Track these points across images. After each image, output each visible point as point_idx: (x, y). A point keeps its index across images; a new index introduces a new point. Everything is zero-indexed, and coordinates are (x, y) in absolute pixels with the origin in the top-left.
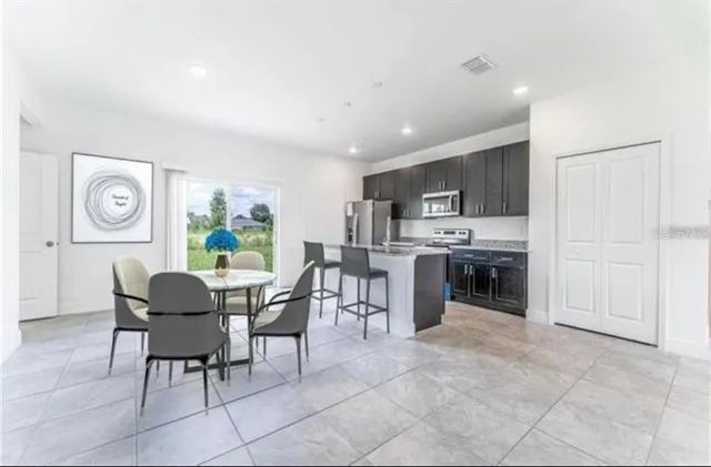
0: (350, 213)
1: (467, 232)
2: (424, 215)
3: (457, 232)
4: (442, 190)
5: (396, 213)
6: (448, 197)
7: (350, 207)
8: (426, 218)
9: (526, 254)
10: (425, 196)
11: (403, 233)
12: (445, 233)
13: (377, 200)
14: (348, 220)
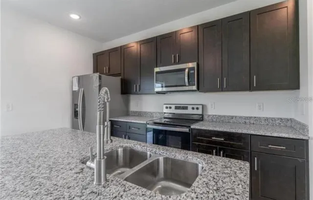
0: (76, 88)
1: (200, 107)
2: (157, 90)
3: (190, 107)
4: (175, 63)
5: (126, 89)
6: (184, 70)
7: (75, 81)
8: (158, 93)
9: (307, 141)
10: (157, 70)
11: (133, 107)
12: (176, 108)
13: (106, 74)
14: (74, 94)
